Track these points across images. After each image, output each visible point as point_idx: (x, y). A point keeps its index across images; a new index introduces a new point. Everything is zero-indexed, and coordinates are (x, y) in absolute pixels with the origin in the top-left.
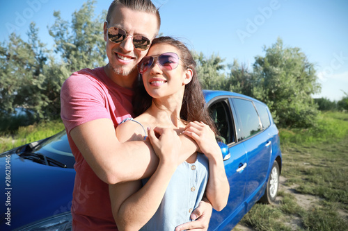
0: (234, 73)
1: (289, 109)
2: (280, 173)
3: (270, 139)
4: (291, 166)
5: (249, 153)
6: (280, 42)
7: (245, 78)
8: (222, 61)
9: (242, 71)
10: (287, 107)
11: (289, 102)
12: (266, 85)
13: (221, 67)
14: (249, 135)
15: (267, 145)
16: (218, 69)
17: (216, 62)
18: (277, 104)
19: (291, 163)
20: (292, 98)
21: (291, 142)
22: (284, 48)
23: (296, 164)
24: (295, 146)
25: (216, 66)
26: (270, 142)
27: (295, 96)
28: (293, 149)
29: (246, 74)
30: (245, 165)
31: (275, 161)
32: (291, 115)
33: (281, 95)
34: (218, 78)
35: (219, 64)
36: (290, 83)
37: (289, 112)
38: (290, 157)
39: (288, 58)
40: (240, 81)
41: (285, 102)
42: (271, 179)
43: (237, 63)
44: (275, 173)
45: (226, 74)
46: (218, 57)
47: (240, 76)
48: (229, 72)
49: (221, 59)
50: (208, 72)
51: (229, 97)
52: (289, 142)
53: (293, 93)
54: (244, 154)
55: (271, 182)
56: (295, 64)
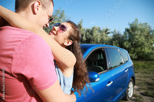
0: (114, 36)
1: (141, 52)
2: (134, 84)
3: (128, 68)
4: (141, 80)
5: (114, 76)
6: (137, 20)
7: (119, 38)
8: (109, 30)
9: (118, 35)
10: (140, 51)
11: (142, 49)
12: (130, 41)
13: (109, 33)
14: (119, 64)
15: (126, 71)
16: (107, 34)
17: (106, 30)
18: (136, 49)
19: (142, 79)
20: (143, 47)
21: (142, 68)
22: (139, 23)
23: (145, 79)
24: (145, 70)
25: (106, 32)
26: (128, 70)
27: (145, 46)
28: (143, 71)
29: (120, 36)
30: (112, 82)
31: (131, 79)
32: (142, 55)
33: (137, 45)
34: (107, 38)
35: (108, 32)
36: (142, 39)
37: (141, 53)
38: (141, 76)
39: (140, 27)
40: (117, 39)
41: (139, 49)
42: (129, 88)
43: (116, 31)
44: (131, 85)
45: (110, 36)
46: (107, 28)
47: (117, 37)
48: (112, 35)
49: (109, 29)
50: (103, 35)
51: (104, 47)
52: (141, 68)
53: (144, 44)
54: (111, 76)
55: (129, 89)
56: (144, 31)
